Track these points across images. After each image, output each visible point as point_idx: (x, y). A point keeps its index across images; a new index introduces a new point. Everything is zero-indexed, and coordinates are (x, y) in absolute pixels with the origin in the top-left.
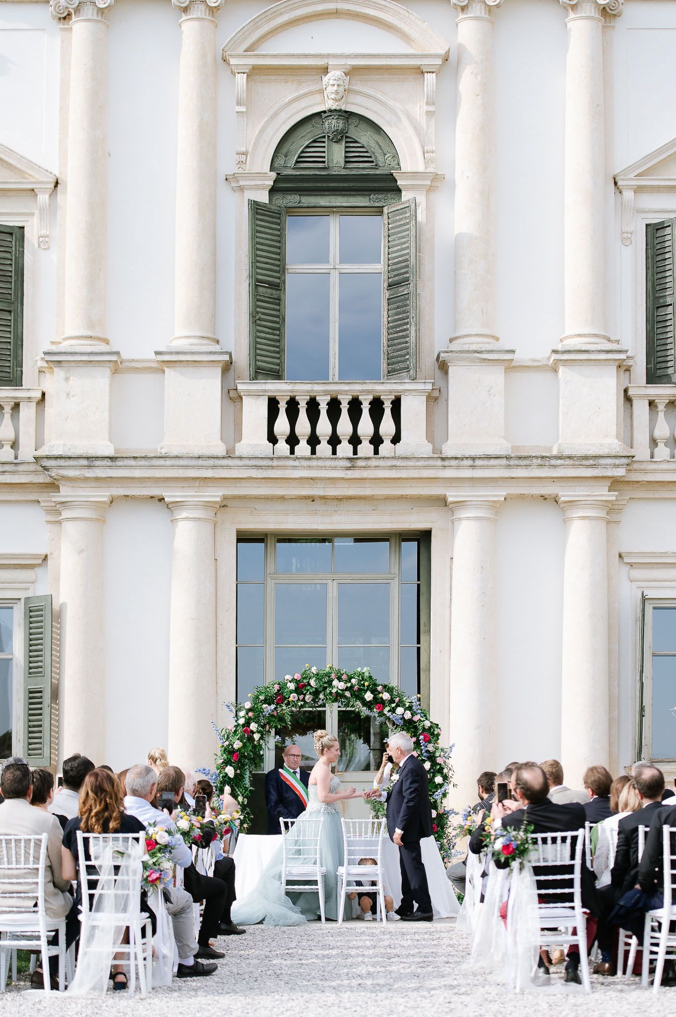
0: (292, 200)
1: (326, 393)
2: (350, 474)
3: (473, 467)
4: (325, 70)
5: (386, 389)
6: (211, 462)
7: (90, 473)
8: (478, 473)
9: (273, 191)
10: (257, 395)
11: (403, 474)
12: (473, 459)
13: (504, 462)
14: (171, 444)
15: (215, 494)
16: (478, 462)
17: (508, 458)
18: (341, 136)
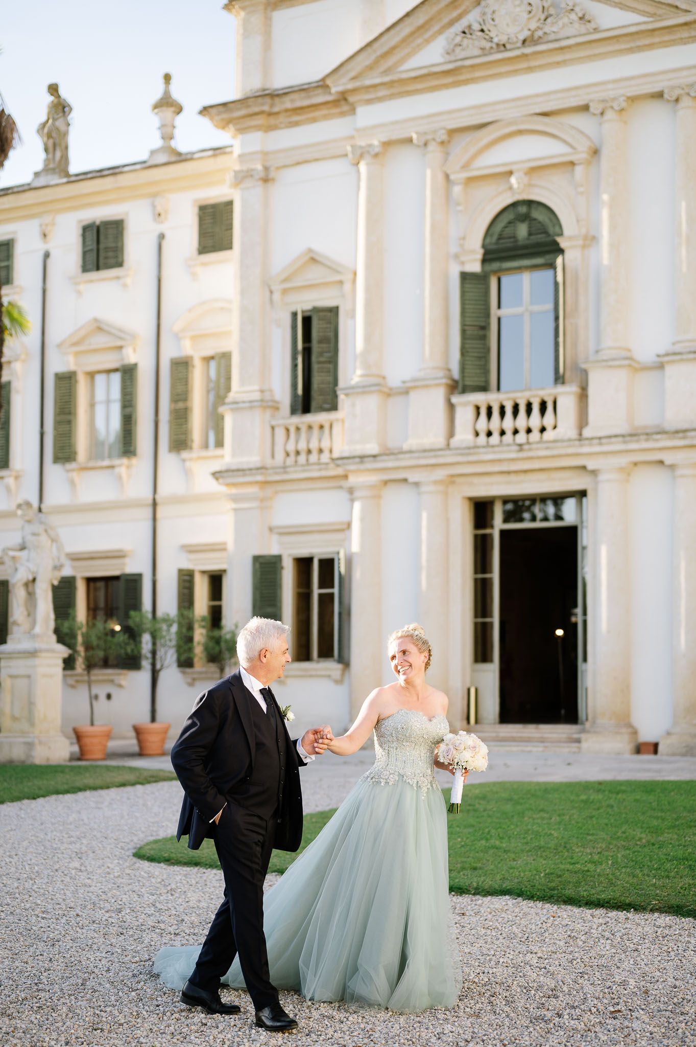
0: (496, 265)
1: (508, 399)
2: (521, 455)
3: (601, 444)
4: (511, 173)
5: (548, 393)
6: (432, 454)
7: (362, 467)
8: (605, 448)
9: (484, 261)
10: (465, 404)
11: (555, 452)
12: (600, 438)
13: (620, 439)
14: (412, 443)
15: (441, 474)
16: (604, 441)
17: (623, 436)
18: (526, 218)
